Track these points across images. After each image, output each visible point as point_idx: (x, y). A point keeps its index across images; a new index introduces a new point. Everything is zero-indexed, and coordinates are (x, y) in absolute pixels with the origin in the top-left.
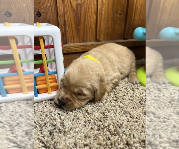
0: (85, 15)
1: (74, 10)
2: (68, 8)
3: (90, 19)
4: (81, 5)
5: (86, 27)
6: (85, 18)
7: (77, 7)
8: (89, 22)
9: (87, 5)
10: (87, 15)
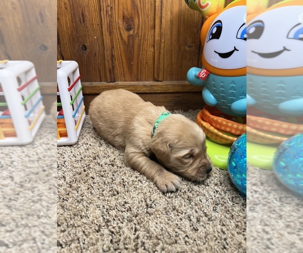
0: (139, 48)
1: (125, 42)
2: (117, 41)
3: (145, 53)
4: (133, 37)
5: (141, 63)
6: (139, 51)
7: (129, 39)
8: (145, 57)
9: (141, 37)
10: (141, 48)
